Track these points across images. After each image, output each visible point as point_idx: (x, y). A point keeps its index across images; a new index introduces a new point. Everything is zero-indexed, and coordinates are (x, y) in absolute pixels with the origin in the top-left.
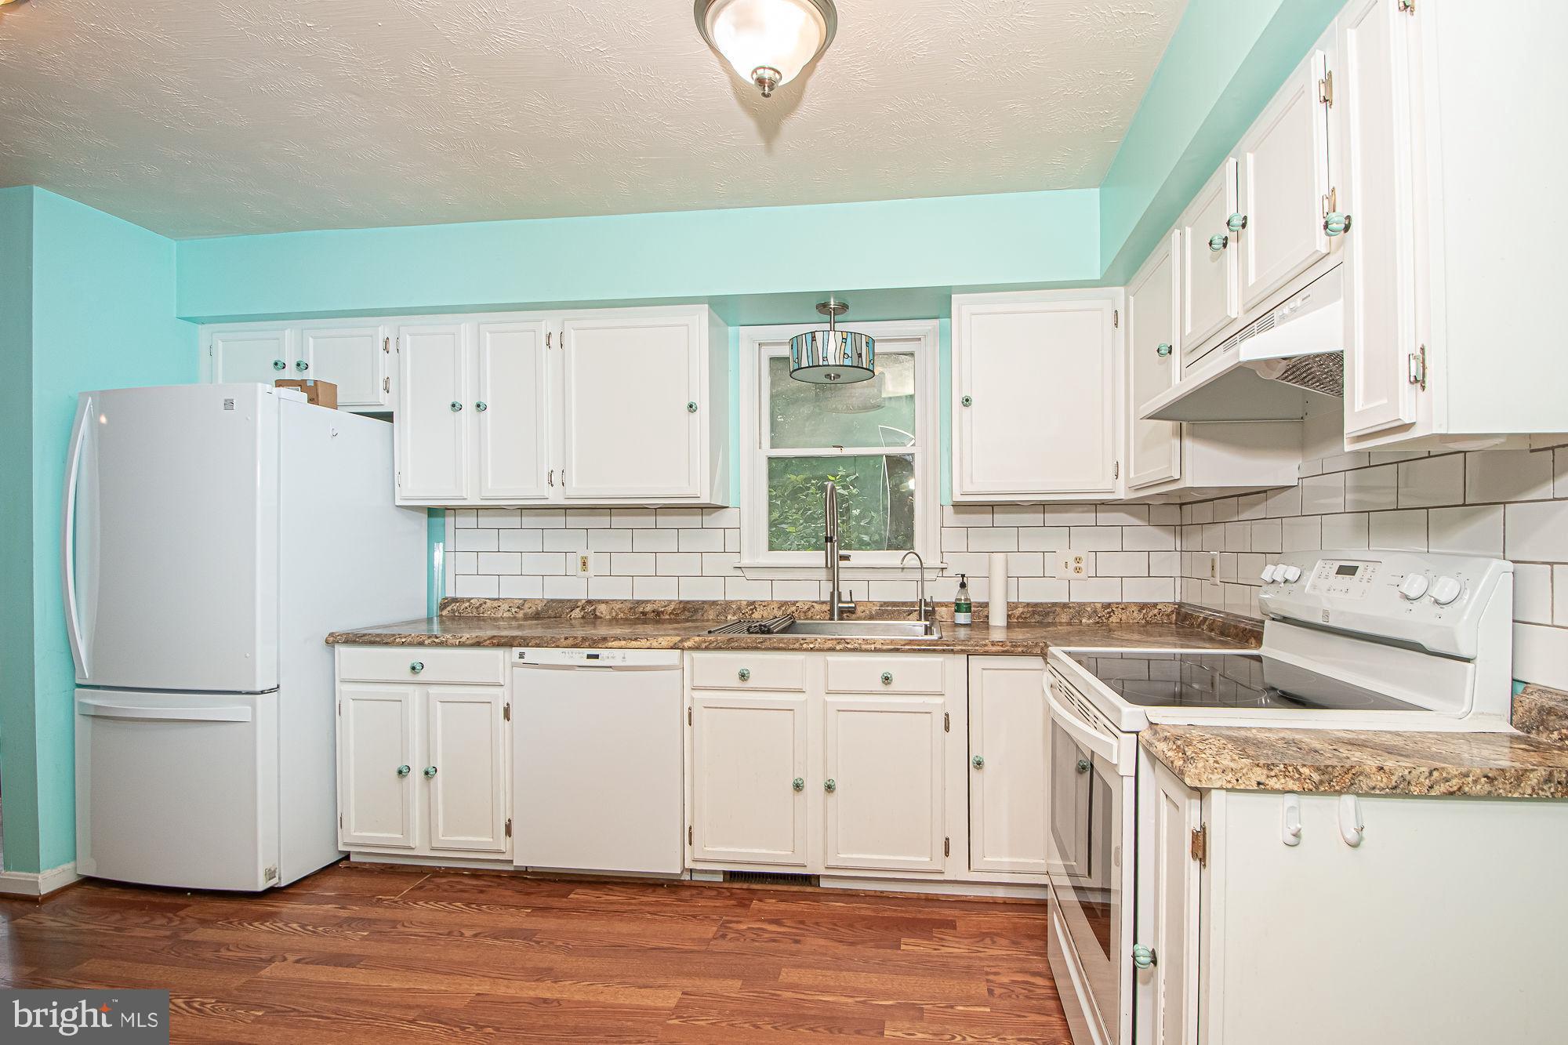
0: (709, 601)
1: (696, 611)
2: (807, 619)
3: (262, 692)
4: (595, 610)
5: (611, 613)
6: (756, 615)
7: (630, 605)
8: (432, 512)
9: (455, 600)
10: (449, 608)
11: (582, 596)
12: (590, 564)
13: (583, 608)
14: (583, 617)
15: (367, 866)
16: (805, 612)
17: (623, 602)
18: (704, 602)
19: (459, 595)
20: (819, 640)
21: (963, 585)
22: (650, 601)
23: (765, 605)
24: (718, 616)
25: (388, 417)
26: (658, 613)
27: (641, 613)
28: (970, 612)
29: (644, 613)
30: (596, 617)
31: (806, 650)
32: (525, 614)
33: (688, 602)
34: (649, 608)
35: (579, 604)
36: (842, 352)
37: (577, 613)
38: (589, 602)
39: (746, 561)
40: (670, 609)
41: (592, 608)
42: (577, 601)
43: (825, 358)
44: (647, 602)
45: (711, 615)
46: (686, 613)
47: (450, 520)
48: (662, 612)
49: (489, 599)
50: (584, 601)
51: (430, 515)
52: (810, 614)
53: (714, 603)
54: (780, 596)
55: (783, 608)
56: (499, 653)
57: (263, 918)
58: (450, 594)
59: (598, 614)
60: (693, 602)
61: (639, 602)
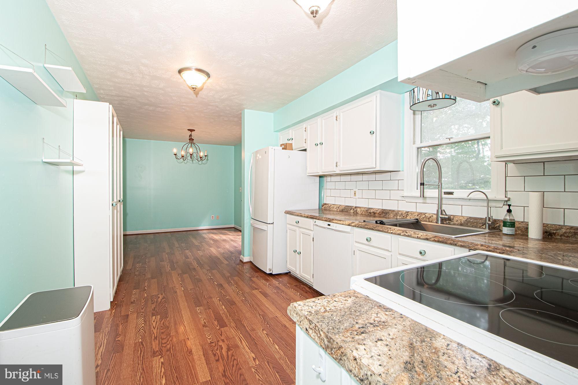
0: (392, 210)
1: (387, 213)
2: (429, 222)
3: (270, 224)
4: (356, 210)
5: (361, 212)
6: (408, 218)
7: (366, 209)
8: (321, 177)
9: (325, 204)
10: (324, 207)
11: (354, 205)
12: (356, 194)
13: (353, 210)
14: (353, 213)
15: (292, 276)
16: (429, 218)
17: (365, 208)
18: (390, 210)
19: (327, 203)
20: (396, 229)
21: (509, 211)
22: (373, 208)
23: (412, 213)
24: (394, 216)
25: (305, 150)
26: (375, 213)
27: (370, 212)
28: (514, 227)
29: (370, 213)
30: (357, 213)
31: (389, 233)
32: (340, 210)
33: (384, 210)
34: (371, 211)
35: (353, 208)
36: (426, 94)
37: (352, 211)
38: (356, 207)
39: (405, 194)
40: (378, 212)
41: (356, 209)
42: (353, 207)
43: (418, 99)
44: (372, 208)
45: (392, 215)
46: (383, 214)
47: (325, 178)
48: (376, 213)
49: (332, 204)
50: (354, 207)
51: (320, 178)
52: (431, 220)
53: (393, 211)
54: (419, 210)
55: (419, 216)
56: (311, 220)
57: (267, 280)
58: (325, 202)
59: (357, 212)
60: (386, 210)
61: (369, 209)
